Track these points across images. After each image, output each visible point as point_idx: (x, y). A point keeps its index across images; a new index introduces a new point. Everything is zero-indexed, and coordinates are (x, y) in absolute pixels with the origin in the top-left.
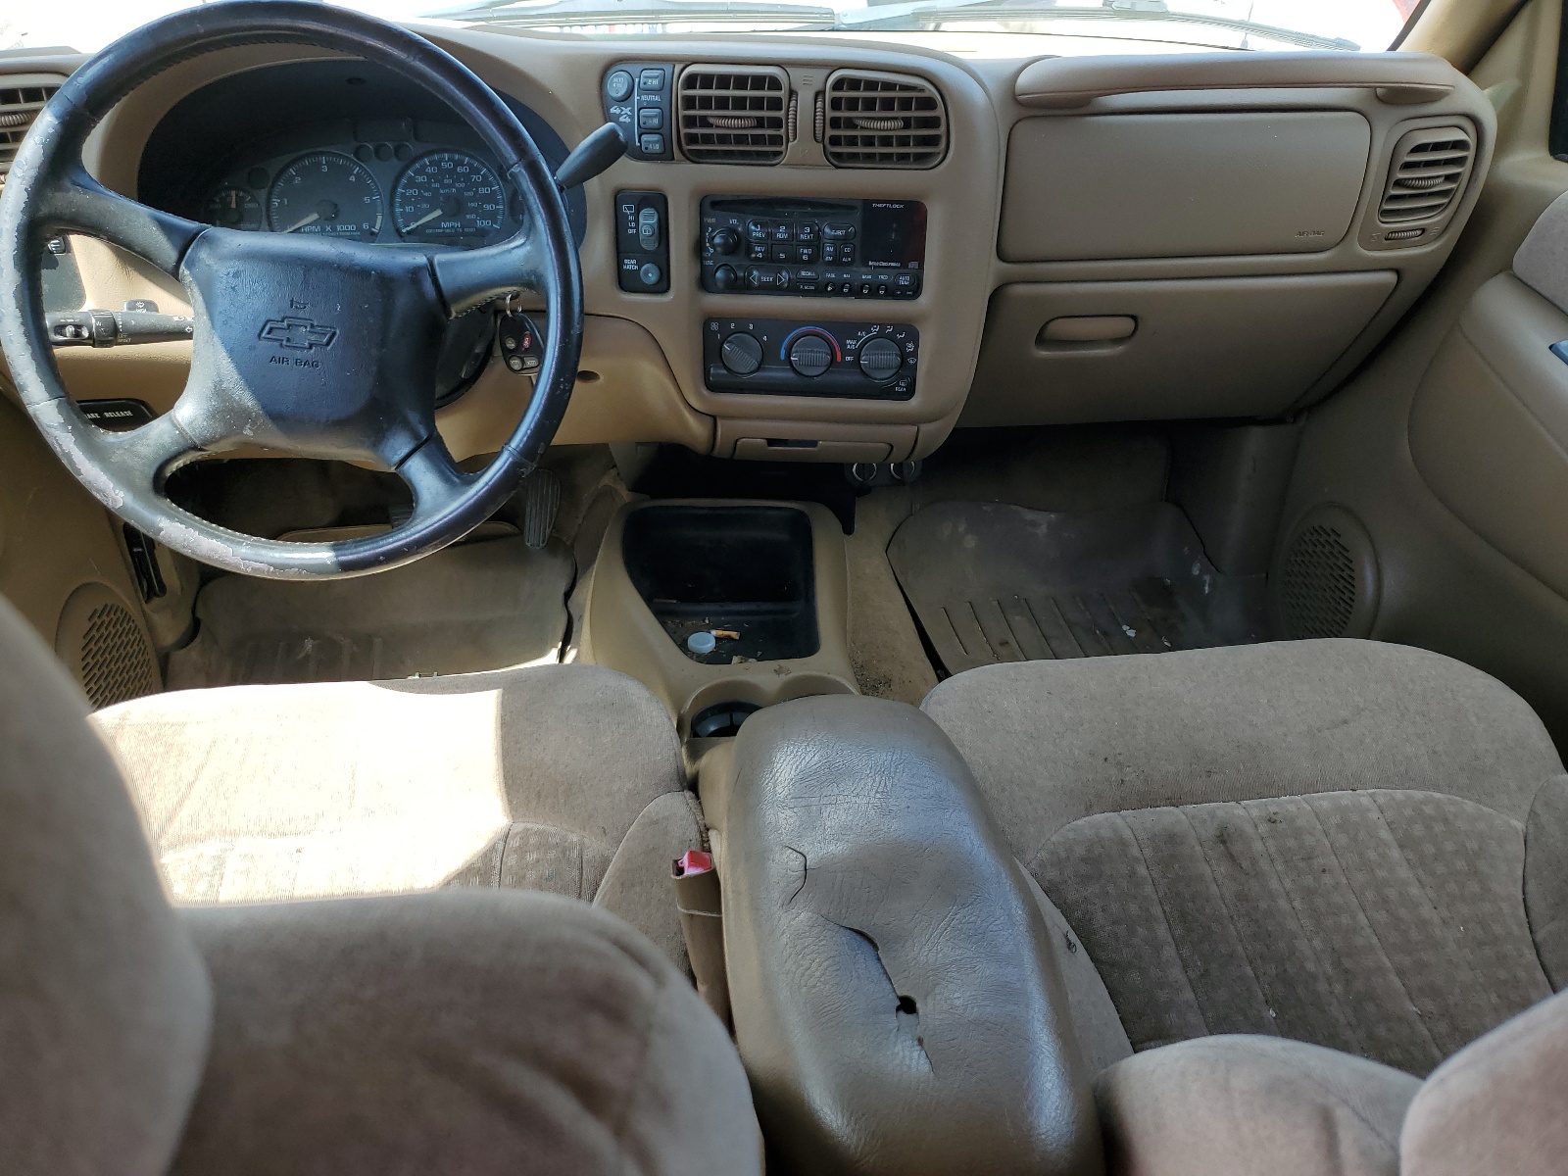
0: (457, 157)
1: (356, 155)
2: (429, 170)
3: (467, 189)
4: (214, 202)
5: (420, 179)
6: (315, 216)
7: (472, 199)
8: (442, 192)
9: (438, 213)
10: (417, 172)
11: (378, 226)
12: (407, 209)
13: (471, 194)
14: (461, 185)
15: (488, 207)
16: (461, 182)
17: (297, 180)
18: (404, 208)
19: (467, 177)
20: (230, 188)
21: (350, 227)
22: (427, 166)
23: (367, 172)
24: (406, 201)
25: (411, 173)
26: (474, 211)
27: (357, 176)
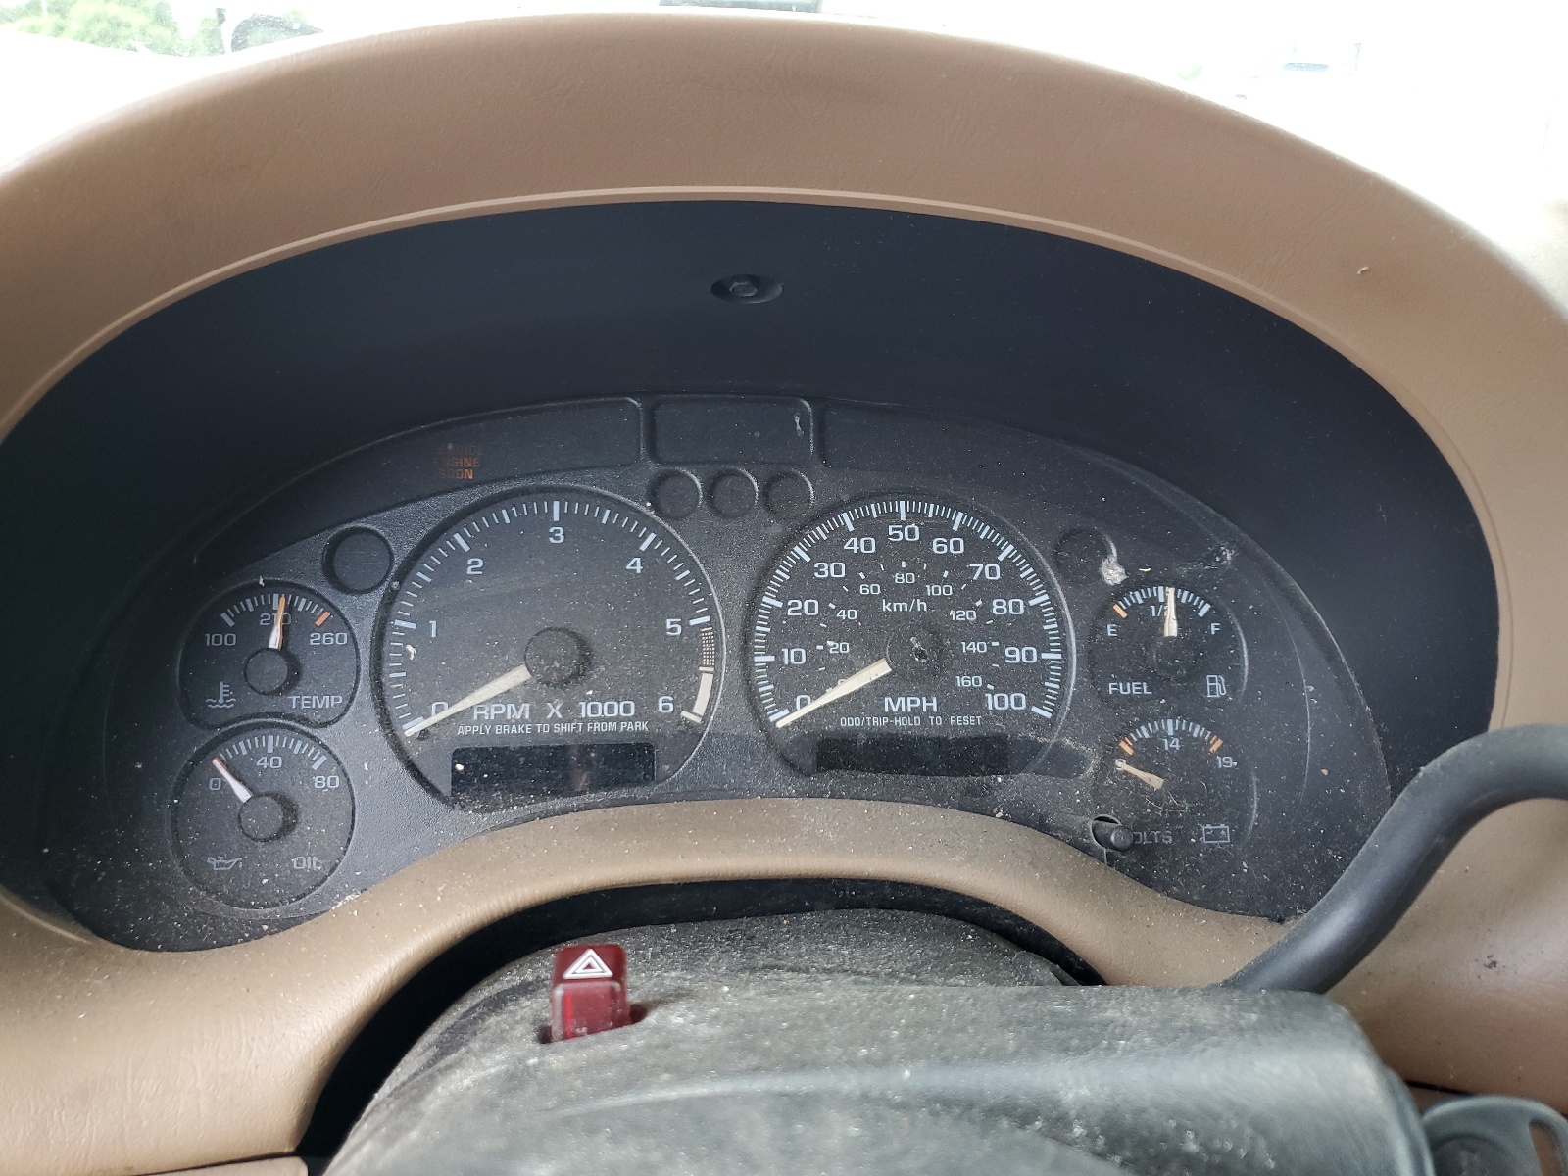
0: (931, 510)
1: (653, 495)
2: (853, 545)
3: (961, 601)
4: (223, 628)
5: (827, 570)
6: (520, 675)
7: (978, 632)
8: (885, 607)
9: (881, 669)
10: (818, 551)
11: (700, 707)
12: (789, 656)
13: (968, 616)
14: (942, 591)
15: (1017, 655)
16: (942, 582)
17: (475, 566)
18: (779, 655)
19: (957, 565)
20: (273, 586)
21: (619, 709)
22: (849, 535)
23: (677, 548)
24: (786, 631)
25: (799, 552)
26: (973, 664)
27: (648, 557)
